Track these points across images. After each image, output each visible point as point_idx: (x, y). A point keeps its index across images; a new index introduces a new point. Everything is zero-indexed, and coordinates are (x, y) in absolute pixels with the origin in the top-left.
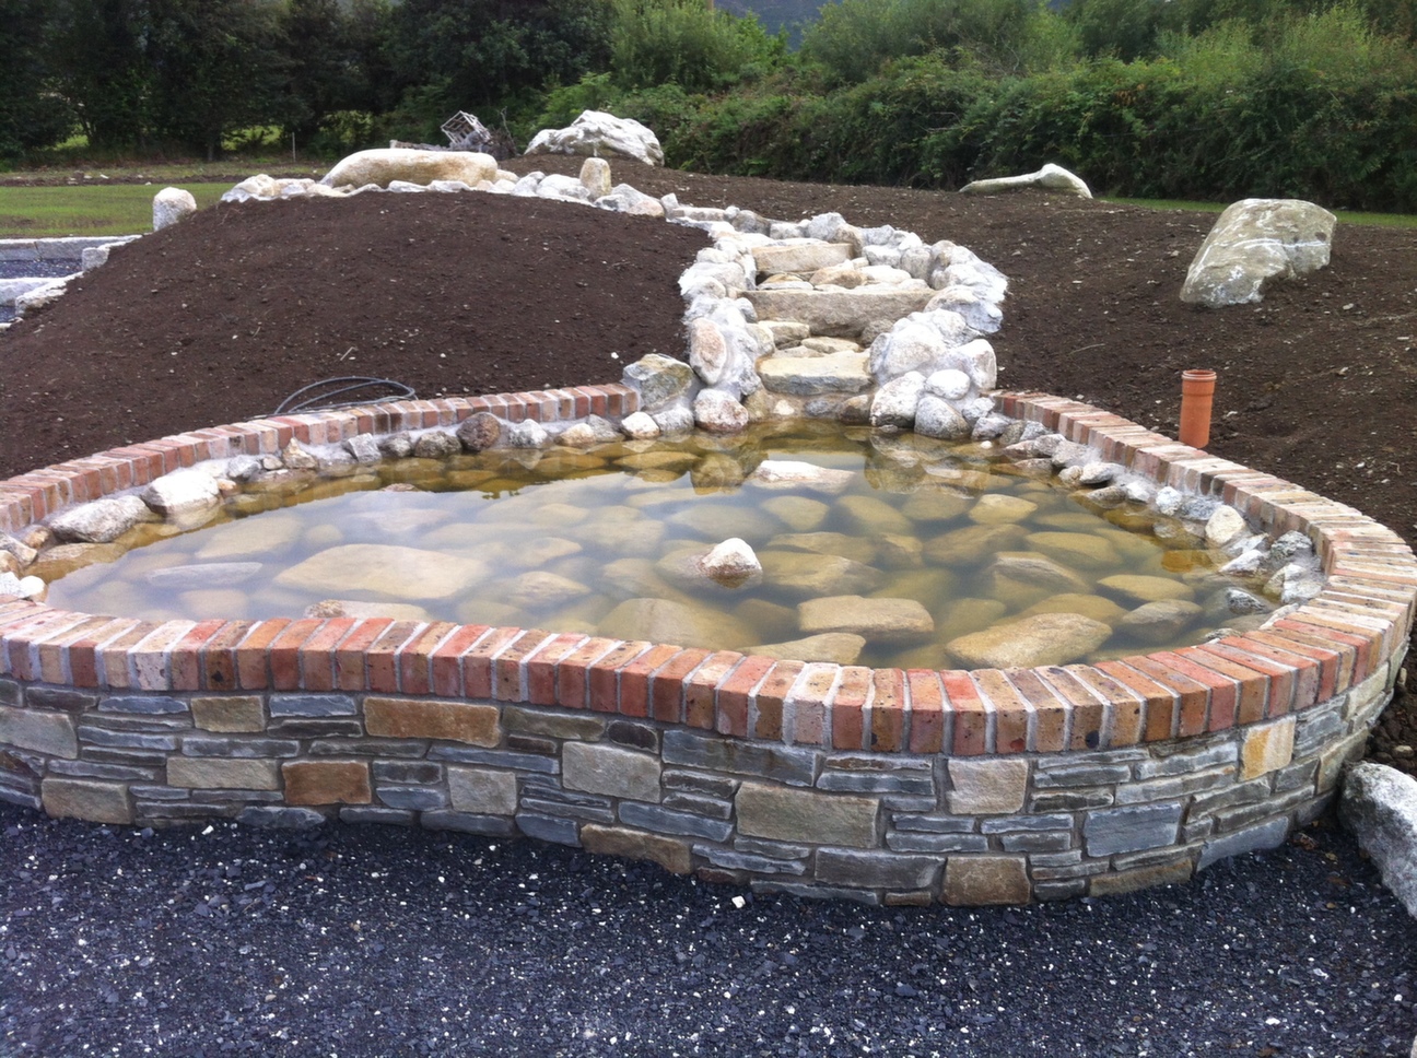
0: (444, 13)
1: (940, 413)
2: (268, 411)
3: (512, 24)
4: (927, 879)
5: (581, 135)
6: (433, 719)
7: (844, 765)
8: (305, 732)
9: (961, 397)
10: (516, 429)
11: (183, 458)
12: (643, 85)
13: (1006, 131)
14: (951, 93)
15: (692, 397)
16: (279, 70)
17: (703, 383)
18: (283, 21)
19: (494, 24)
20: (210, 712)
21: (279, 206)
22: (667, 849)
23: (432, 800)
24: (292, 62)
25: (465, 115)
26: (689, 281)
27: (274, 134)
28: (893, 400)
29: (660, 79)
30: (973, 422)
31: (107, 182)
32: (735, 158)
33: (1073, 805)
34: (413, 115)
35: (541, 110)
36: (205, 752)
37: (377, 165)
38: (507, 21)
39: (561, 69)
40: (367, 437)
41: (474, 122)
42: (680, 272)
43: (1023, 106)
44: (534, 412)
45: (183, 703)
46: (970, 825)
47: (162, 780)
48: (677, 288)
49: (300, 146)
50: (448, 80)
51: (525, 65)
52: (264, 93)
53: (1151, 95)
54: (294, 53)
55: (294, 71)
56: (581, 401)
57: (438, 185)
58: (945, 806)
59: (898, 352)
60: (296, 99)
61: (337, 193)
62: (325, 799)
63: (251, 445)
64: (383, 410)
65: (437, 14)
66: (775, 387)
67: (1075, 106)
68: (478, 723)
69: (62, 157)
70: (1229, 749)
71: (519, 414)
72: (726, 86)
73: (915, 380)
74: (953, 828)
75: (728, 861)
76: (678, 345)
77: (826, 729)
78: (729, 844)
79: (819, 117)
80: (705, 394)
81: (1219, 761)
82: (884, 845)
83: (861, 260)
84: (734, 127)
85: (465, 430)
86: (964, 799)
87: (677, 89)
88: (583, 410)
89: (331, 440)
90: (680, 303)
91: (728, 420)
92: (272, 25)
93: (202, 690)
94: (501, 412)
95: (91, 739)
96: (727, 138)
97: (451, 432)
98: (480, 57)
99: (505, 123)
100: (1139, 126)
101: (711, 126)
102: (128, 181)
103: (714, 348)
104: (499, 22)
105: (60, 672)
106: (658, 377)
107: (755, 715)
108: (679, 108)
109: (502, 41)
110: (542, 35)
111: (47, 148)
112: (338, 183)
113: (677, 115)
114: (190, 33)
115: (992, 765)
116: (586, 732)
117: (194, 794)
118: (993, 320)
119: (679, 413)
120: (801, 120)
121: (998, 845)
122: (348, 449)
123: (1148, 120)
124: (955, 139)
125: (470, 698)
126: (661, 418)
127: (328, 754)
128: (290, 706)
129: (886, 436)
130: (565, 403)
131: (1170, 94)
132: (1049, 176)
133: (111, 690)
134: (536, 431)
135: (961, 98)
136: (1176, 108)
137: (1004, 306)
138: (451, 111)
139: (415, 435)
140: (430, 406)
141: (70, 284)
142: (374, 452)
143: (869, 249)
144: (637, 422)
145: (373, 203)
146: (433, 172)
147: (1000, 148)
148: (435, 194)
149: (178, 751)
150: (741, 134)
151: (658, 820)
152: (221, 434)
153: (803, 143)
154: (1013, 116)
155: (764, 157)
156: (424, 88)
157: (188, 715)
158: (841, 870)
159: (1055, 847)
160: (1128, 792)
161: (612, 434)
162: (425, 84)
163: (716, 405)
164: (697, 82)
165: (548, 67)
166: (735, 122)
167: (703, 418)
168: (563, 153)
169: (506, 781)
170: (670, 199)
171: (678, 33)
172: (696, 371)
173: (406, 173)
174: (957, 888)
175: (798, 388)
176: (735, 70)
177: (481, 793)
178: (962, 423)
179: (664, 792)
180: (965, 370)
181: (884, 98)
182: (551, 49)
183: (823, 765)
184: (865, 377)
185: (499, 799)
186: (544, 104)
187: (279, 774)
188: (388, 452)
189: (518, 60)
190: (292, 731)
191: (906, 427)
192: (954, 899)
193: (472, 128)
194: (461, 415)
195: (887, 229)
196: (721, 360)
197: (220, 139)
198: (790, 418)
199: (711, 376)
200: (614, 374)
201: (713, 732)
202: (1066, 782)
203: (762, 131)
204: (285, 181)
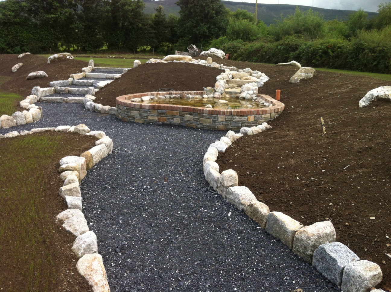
0: (190, 21)
1: (248, 97)
2: (155, 91)
3: (205, 24)
4: (216, 128)
5: (210, 53)
6: (173, 113)
7: (209, 116)
8: (161, 114)
9: (252, 95)
10: (188, 96)
11: (145, 95)
12: (233, 40)
13: (306, 53)
14: (296, 45)
15: (214, 93)
16: (151, 33)
17: (216, 91)
18: (152, 21)
19: (201, 24)
20: (152, 112)
21: (156, 64)
22: (194, 126)
23: (172, 122)
24: (154, 31)
25: (193, 45)
26: (218, 77)
27: (149, 48)
28: (243, 95)
29: (237, 38)
30: (252, 98)
31: (115, 58)
32: (251, 57)
33: (230, 121)
34: (181, 44)
35: (210, 44)
36: (152, 116)
37: (172, 57)
38: (204, 23)
39: (216, 35)
40: (168, 95)
41: (195, 47)
42: (217, 76)
43: (310, 48)
44: (191, 94)
45: (150, 110)
46: (220, 122)
47: (147, 119)
48: (216, 78)
49: (155, 51)
50: (190, 36)
51: (207, 34)
52: (147, 38)
53: (335, 47)
54: (155, 29)
55: (155, 33)
56: (197, 93)
57: (181, 61)
58: (218, 120)
59: (245, 88)
60: (155, 40)
61: (165, 62)
62: (162, 121)
63: (153, 95)
64: (170, 92)
65: (188, 21)
66: (227, 93)
67: (319, 48)
68: (177, 113)
69: (101, 51)
70: (246, 117)
71: (188, 94)
72: (253, 40)
73: (246, 92)
74: (218, 122)
75: (199, 126)
76: (213, 86)
77: (207, 113)
78: (199, 124)
79: (269, 48)
80: (216, 93)
81: (245, 119)
82: (212, 124)
83: (251, 76)
84: (251, 50)
85: (181, 95)
86: (220, 119)
87: (241, 40)
88: (197, 94)
89: (163, 95)
90: (216, 81)
91: (218, 97)
92: (150, 22)
93: (152, 109)
94: (186, 93)
95: (141, 114)
96: (250, 52)
97: (179, 96)
98: (197, 32)
99: (202, 47)
100: (331, 53)
101: (247, 50)
102: (120, 58)
103: (218, 86)
104: (202, 24)
105: (138, 107)
106: (209, 90)
107: (201, 111)
108: (240, 45)
109: (202, 28)
110: (212, 27)
111: (98, 49)
112: (165, 60)
113: (240, 47)
114: (131, 23)
115: (222, 116)
116: (187, 114)
117: (150, 120)
118: (262, 84)
119: (212, 95)
120: (265, 49)
121: (223, 125)
122: (165, 97)
123: (333, 52)
124: (295, 54)
125: (176, 111)
126: (209, 96)
127: (163, 116)
128: (160, 111)
129: (241, 100)
130: (195, 93)
131: (338, 46)
132: (292, 63)
133: (143, 109)
134: (190, 96)
135: (298, 46)
136: (339, 50)
137: (265, 83)
138: (190, 44)
139: (174, 96)
140: (176, 92)
141: (122, 75)
142: (168, 97)
143: (253, 74)
144: (205, 96)
145: (171, 65)
146: (181, 59)
147: (304, 57)
148: (181, 63)
149: (149, 115)
150: (253, 52)
151: (193, 122)
152: (149, 93)
153: (265, 54)
154: (308, 50)
155: (257, 57)
156: (184, 38)
157: (150, 112)
158: (209, 126)
159: (228, 125)
160: (235, 120)
161: (201, 98)
162: (185, 37)
163: (217, 95)
164: (247, 39)
165: (213, 34)
166: (252, 49)
167: (215, 96)
168: (206, 56)
169: (179, 119)
170: (222, 65)
171: (242, 27)
172: (215, 90)
173: (176, 59)
174: (219, 128)
175: (230, 93)
176: (256, 36)
177: (177, 121)
178: (251, 98)
179: (194, 119)
180: (253, 91)
181: (282, 45)
182: (214, 30)
183: (207, 116)
184: (240, 92)
185: (178, 121)
186: (211, 43)
187: (158, 118)
188: (170, 98)
189: (206, 33)
190: (160, 114)
191: (244, 99)
192: (219, 130)
193: (194, 48)
194: (180, 93)
195: (257, 71)
196: (219, 88)
197: (137, 49)
198: (228, 97)
199: (217, 90)
200: (203, 90)
201: (198, 113)
202: (229, 118)
203: (257, 51)
204: (156, 60)
